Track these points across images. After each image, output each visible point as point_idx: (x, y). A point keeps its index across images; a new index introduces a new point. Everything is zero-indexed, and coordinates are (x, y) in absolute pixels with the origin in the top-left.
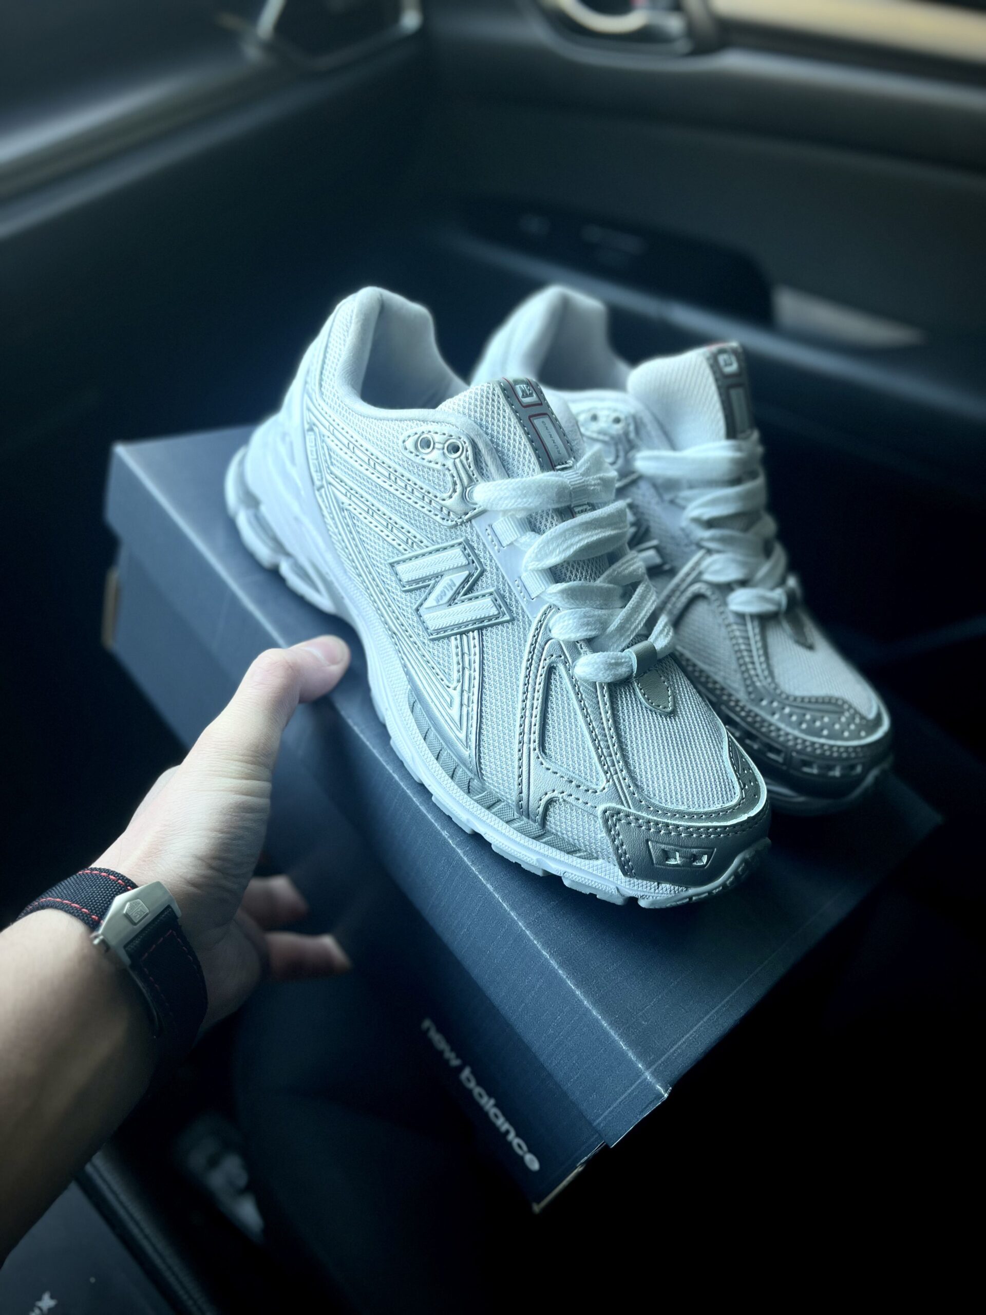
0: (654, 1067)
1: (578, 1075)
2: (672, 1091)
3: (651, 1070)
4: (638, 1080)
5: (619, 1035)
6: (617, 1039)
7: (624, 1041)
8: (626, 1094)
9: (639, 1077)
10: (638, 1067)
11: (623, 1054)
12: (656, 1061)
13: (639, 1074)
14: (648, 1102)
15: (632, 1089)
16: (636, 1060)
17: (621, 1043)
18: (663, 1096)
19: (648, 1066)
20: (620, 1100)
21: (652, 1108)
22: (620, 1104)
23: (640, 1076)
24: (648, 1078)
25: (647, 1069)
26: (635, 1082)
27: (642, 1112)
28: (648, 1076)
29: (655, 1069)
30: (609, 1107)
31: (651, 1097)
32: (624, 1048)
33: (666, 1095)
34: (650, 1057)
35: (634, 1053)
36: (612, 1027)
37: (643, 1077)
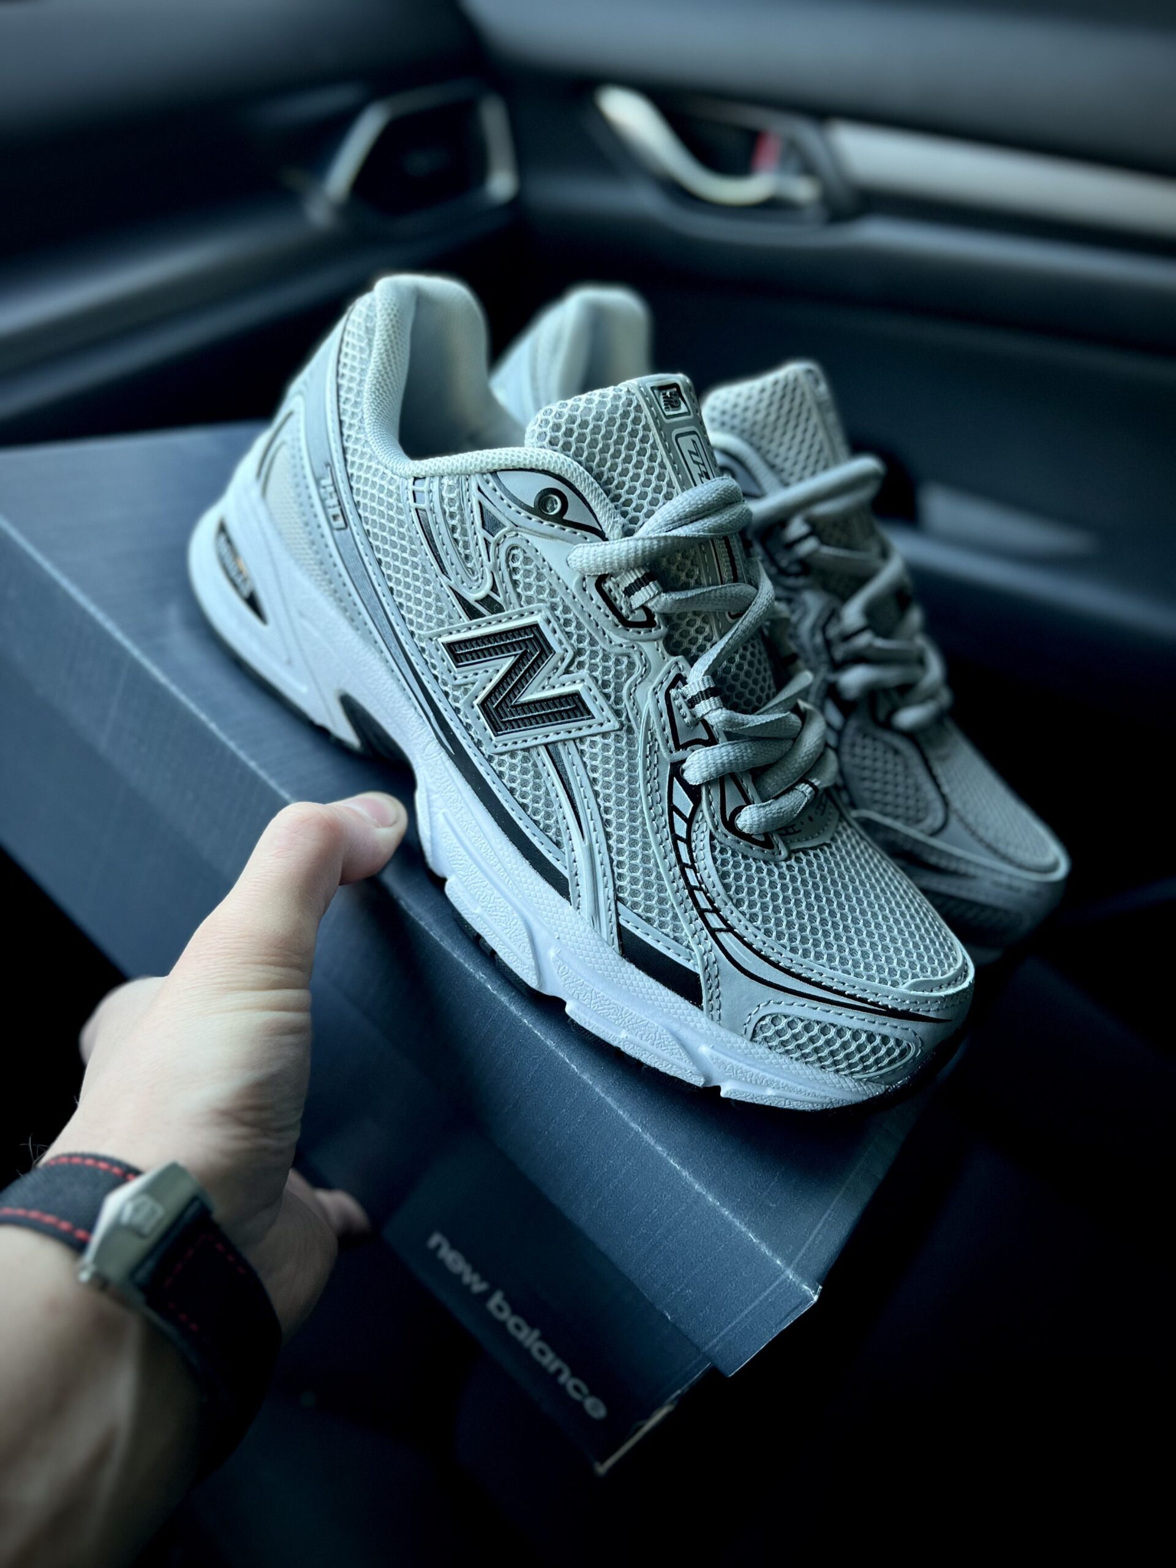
0: (796, 1261)
1: (683, 1285)
2: (822, 1291)
3: (792, 1266)
4: (774, 1281)
5: (745, 1224)
6: (744, 1230)
7: (753, 1232)
8: (756, 1302)
9: (777, 1277)
10: (776, 1264)
11: (753, 1249)
12: (797, 1254)
13: (777, 1273)
14: (790, 1309)
15: (766, 1294)
16: (773, 1255)
17: (750, 1235)
18: (813, 1299)
19: (788, 1261)
20: (746, 1312)
21: (796, 1316)
22: (746, 1316)
23: (780, 1275)
24: (791, 1277)
25: (788, 1264)
26: (771, 1284)
27: (780, 1323)
28: (790, 1274)
29: (798, 1264)
30: (730, 1323)
31: (795, 1302)
32: (755, 1241)
33: (816, 1298)
34: (788, 1248)
35: (769, 1247)
36: (735, 1215)
37: (783, 1277)
